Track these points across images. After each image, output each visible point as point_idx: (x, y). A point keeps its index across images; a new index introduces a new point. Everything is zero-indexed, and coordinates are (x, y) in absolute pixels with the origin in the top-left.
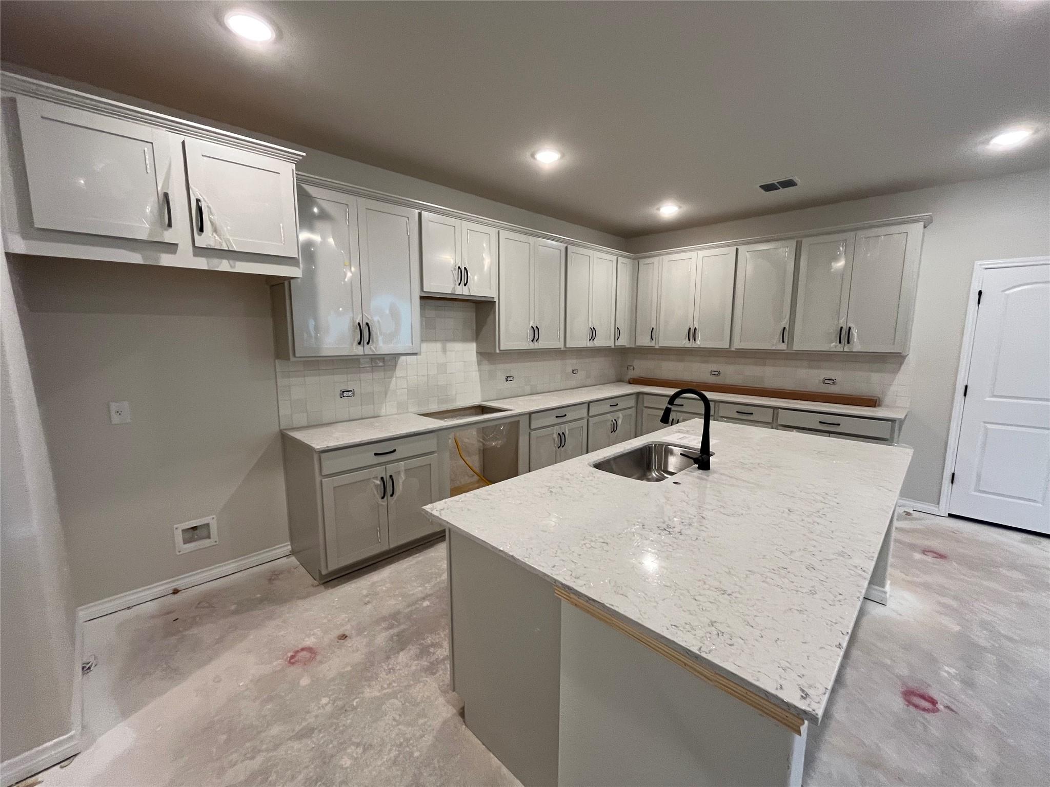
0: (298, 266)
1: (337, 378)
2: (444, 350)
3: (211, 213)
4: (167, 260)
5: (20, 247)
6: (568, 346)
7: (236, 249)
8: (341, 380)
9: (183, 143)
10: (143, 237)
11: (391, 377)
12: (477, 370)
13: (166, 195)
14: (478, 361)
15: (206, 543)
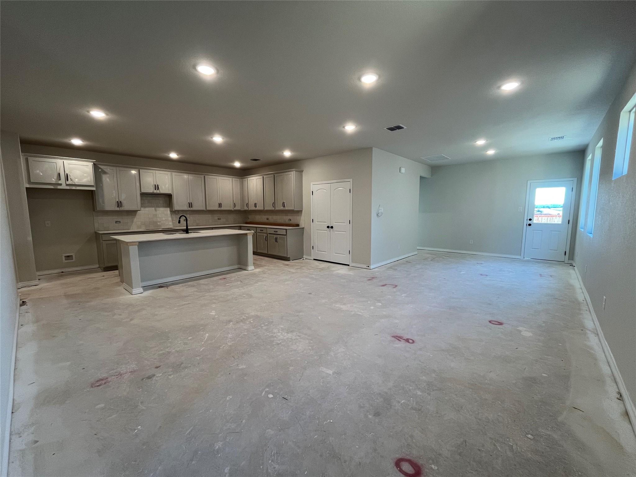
0: (94, 187)
1: (114, 217)
2: (156, 210)
3: (70, 176)
4: (59, 187)
5: (28, 186)
6: (207, 209)
7: (77, 184)
8: (116, 218)
9: (63, 162)
10: (54, 182)
11: (134, 218)
13: (59, 173)
14: (171, 214)
15: (72, 261)
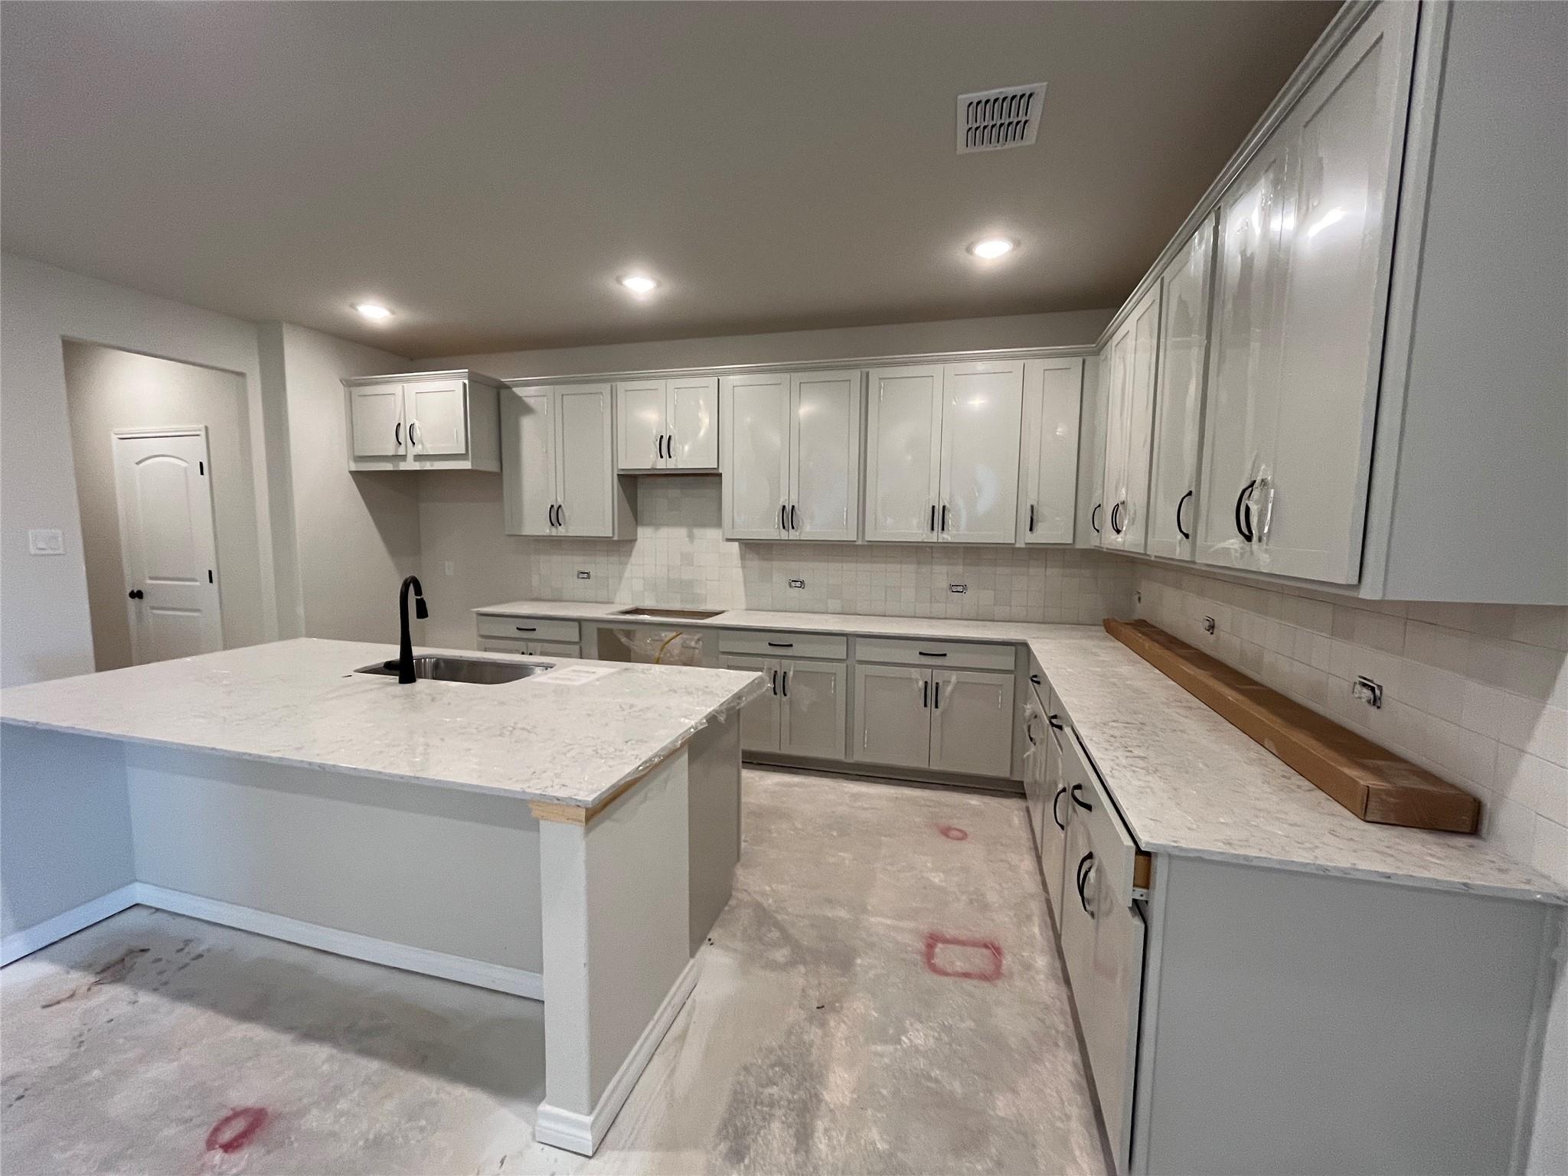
0: (467, 460)
4: (403, 466)
10: (390, 453)
12: (740, 565)
13: (399, 425)
14: (741, 554)
